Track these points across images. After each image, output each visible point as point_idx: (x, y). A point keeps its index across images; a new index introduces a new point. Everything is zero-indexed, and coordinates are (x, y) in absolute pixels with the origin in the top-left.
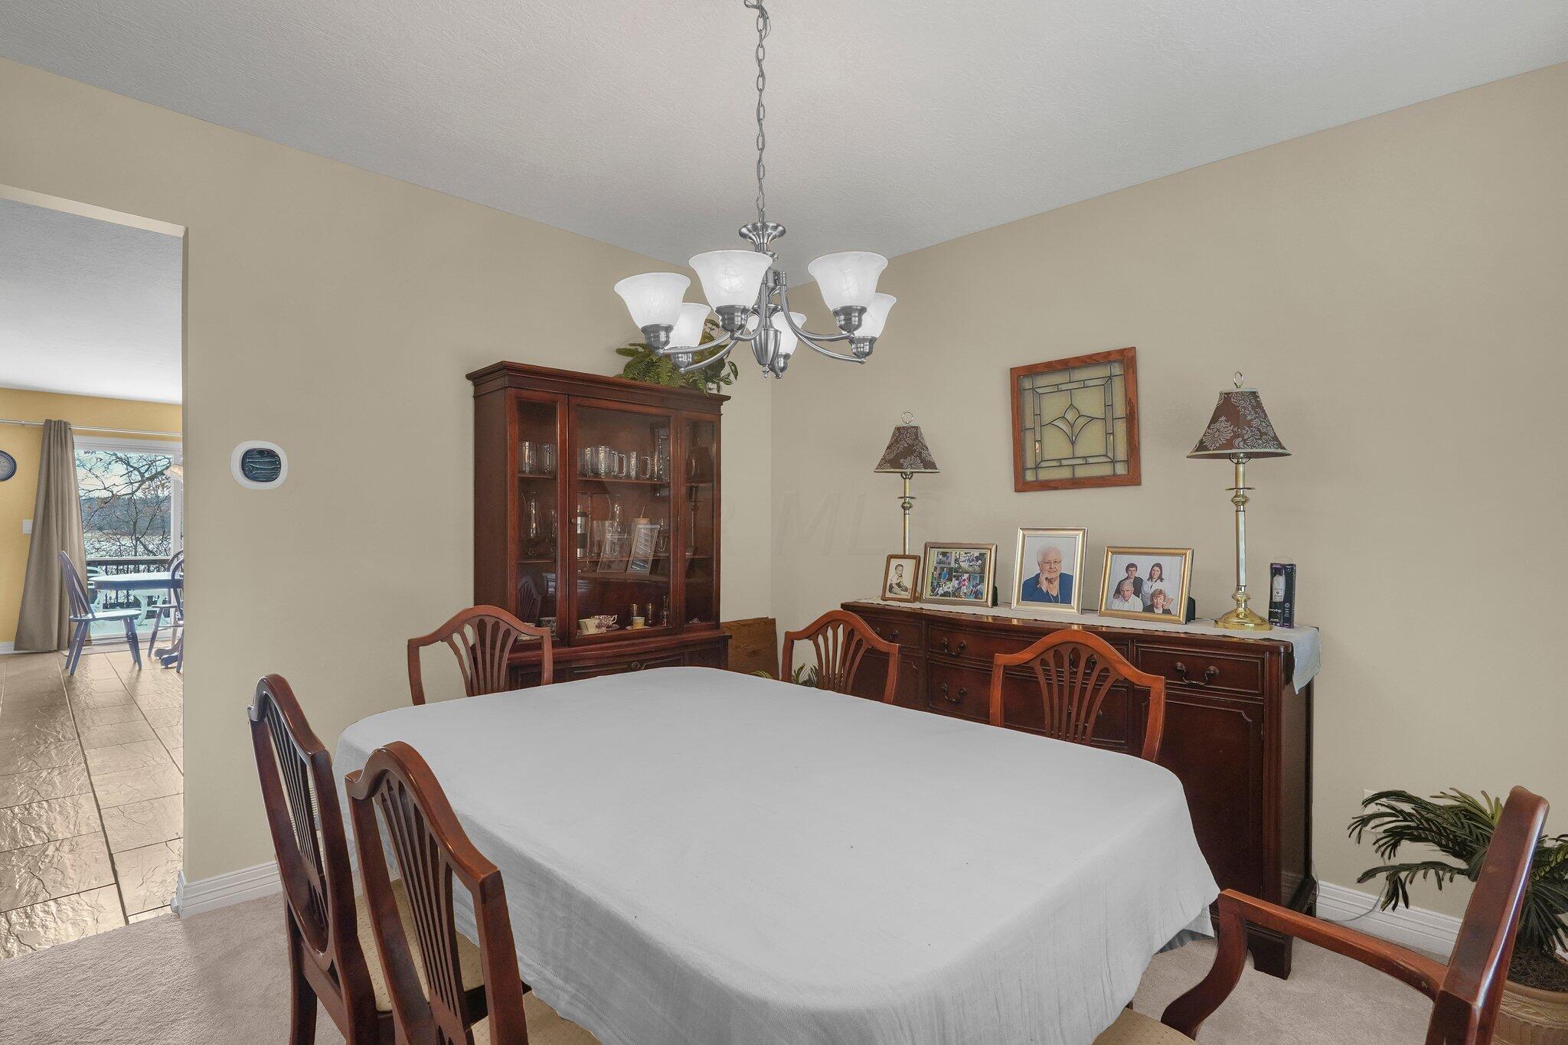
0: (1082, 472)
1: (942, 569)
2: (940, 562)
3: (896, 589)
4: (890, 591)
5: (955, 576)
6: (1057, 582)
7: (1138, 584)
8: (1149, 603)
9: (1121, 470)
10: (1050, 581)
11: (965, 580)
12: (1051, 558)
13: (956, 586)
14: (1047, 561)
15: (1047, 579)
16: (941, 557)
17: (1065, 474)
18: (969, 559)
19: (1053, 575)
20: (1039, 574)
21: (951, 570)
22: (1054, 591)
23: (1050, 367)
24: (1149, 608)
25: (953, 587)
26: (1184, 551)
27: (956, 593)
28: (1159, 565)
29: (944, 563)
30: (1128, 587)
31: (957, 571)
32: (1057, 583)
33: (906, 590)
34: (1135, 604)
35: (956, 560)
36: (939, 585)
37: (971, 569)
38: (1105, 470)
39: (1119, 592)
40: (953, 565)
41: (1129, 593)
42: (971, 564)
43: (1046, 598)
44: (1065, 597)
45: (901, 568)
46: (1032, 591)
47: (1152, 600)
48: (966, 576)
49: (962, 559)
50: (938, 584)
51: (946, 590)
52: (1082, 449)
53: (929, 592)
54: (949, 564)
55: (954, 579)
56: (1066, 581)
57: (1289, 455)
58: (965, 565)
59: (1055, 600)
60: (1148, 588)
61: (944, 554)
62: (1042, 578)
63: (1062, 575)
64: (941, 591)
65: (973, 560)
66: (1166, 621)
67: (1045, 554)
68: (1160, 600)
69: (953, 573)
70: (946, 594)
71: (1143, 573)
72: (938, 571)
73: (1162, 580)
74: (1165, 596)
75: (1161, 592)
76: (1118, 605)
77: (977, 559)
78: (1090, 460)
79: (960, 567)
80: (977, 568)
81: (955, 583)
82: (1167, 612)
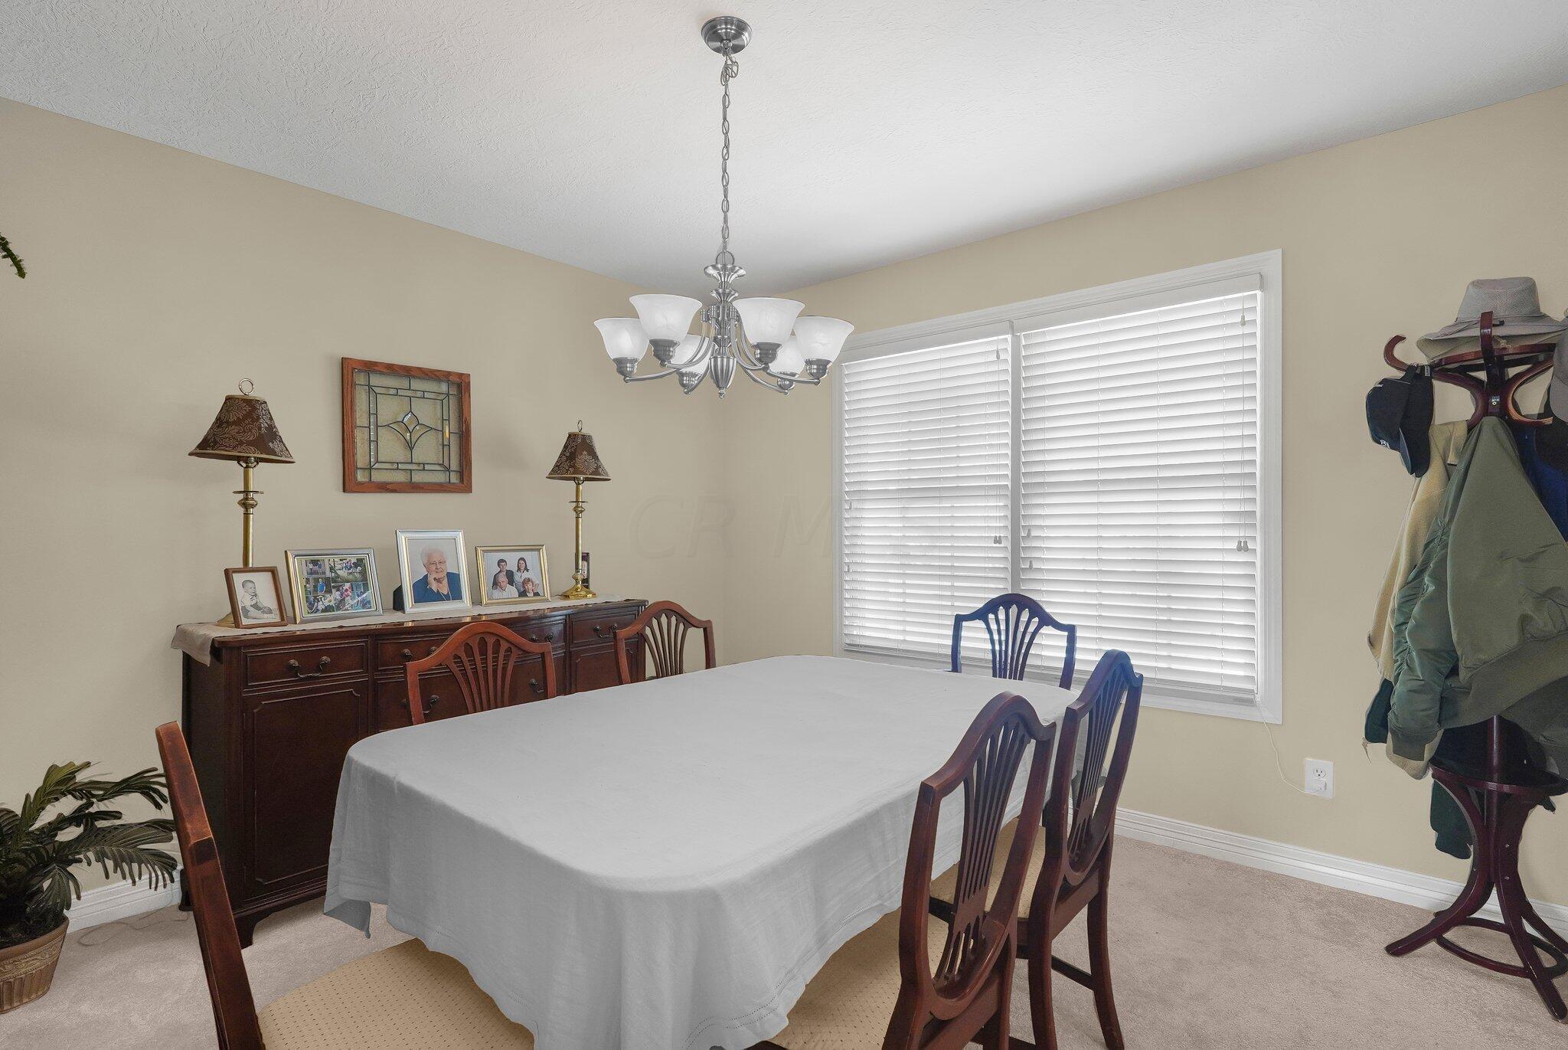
0: (417, 478)
1: (316, 580)
2: (312, 572)
3: (253, 612)
4: (246, 617)
5: (334, 587)
6: (446, 580)
7: (510, 575)
8: (522, 590)
9: (454, 478)
10: (438, 580)
11: (347, 590)
12: (436, 559)
13: (339, 598)
14: (432, 562)
15: (435, 579)
16: (311, 566)
17: (400, 477)
18: (346, 567)
19: (440, 575)
20: (427, 575)
21: (327, 581)
22: (445, 590)
23: (391, 370)
24: (523, 594)
25: (335, 599)
26: (540, 547)
27: (340, 604)
28: (522, 559)
29: (316, 573)
30: (503, 578)
31: (335, 582)
32: (445, 582)
33: (270, 611)
34: (512, 592)
35: (332, 569)
36: (317, 600)
37: (351, 577)
38: (440, 478)
39: (496, 584)
40: (328, 574)
41: (505, 583)
42: (350, 571)
43: (438, 597)
44: (455, 594)
45: (250, 585)
46: (424, 592)
47: (524, 587)
48: (347, 586)
49: (338, 567)
50: (315, 598)
51: (327, 604)
52: (419, 455)
53: (305, 608)
54: (324, 573)
55: (334, 591)
56: (453, 579)
57: (610, 480)
58: (343, 573)
59: (447, 598)
60: (519, 577)
61: (315, 563)
62: (431, 579)
63: (449, 574)
64: (321, 606)
65: (351, 567)
66: (535, 601)
67: (429, 556)
68: (529, 586)
69: (331, 584)
70: (327, 609)
71: (512, 565)
72: (312, 583)
73: (528, 570)
74: (532, 582)
75: (529, 580)
76: (497, 594)
77: (356, 565)
78: (427, 467)
79: (338, 576)
80: (358, 575)
81: (336, 594)
82: (536, 594)
